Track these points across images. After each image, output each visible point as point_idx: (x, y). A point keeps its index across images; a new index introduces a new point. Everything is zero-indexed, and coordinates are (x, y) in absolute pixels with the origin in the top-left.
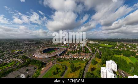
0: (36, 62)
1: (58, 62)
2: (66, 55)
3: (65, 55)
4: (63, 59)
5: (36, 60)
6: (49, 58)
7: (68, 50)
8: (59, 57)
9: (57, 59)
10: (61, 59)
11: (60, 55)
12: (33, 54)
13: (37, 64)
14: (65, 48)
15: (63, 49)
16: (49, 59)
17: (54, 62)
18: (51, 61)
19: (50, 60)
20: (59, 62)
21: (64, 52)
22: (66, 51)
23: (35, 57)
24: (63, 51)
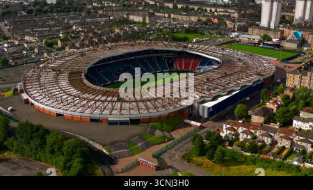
0: (43, 138)
1: (200, 165)
2: (269, 117)
3: (257, 119)
4: (242, 145)
5: (47, 132)
6: (135, 122)
7: (293, 81)
8: (210, 126)
9: (195, 137)
10: (221, 141)
11: (220, 113)
12: (19, 86)
13: (52, 152)
14: (268, 64)
15: (247, 67)
16: (136, 129)
17: (166, 157)
18: (148, 145)
19: (141, 138)
20: (205, 160)
21: (252, 95)
22: (271, 84)
23: (39, 110)
24: (249, 81)
